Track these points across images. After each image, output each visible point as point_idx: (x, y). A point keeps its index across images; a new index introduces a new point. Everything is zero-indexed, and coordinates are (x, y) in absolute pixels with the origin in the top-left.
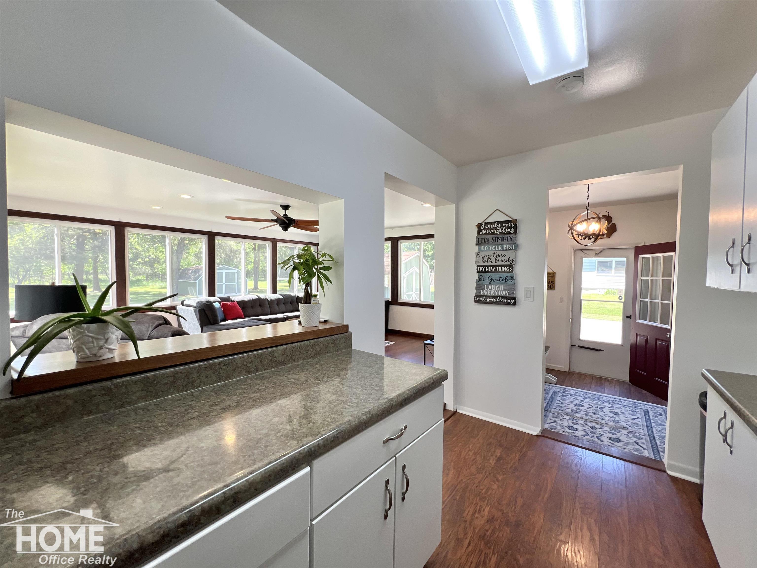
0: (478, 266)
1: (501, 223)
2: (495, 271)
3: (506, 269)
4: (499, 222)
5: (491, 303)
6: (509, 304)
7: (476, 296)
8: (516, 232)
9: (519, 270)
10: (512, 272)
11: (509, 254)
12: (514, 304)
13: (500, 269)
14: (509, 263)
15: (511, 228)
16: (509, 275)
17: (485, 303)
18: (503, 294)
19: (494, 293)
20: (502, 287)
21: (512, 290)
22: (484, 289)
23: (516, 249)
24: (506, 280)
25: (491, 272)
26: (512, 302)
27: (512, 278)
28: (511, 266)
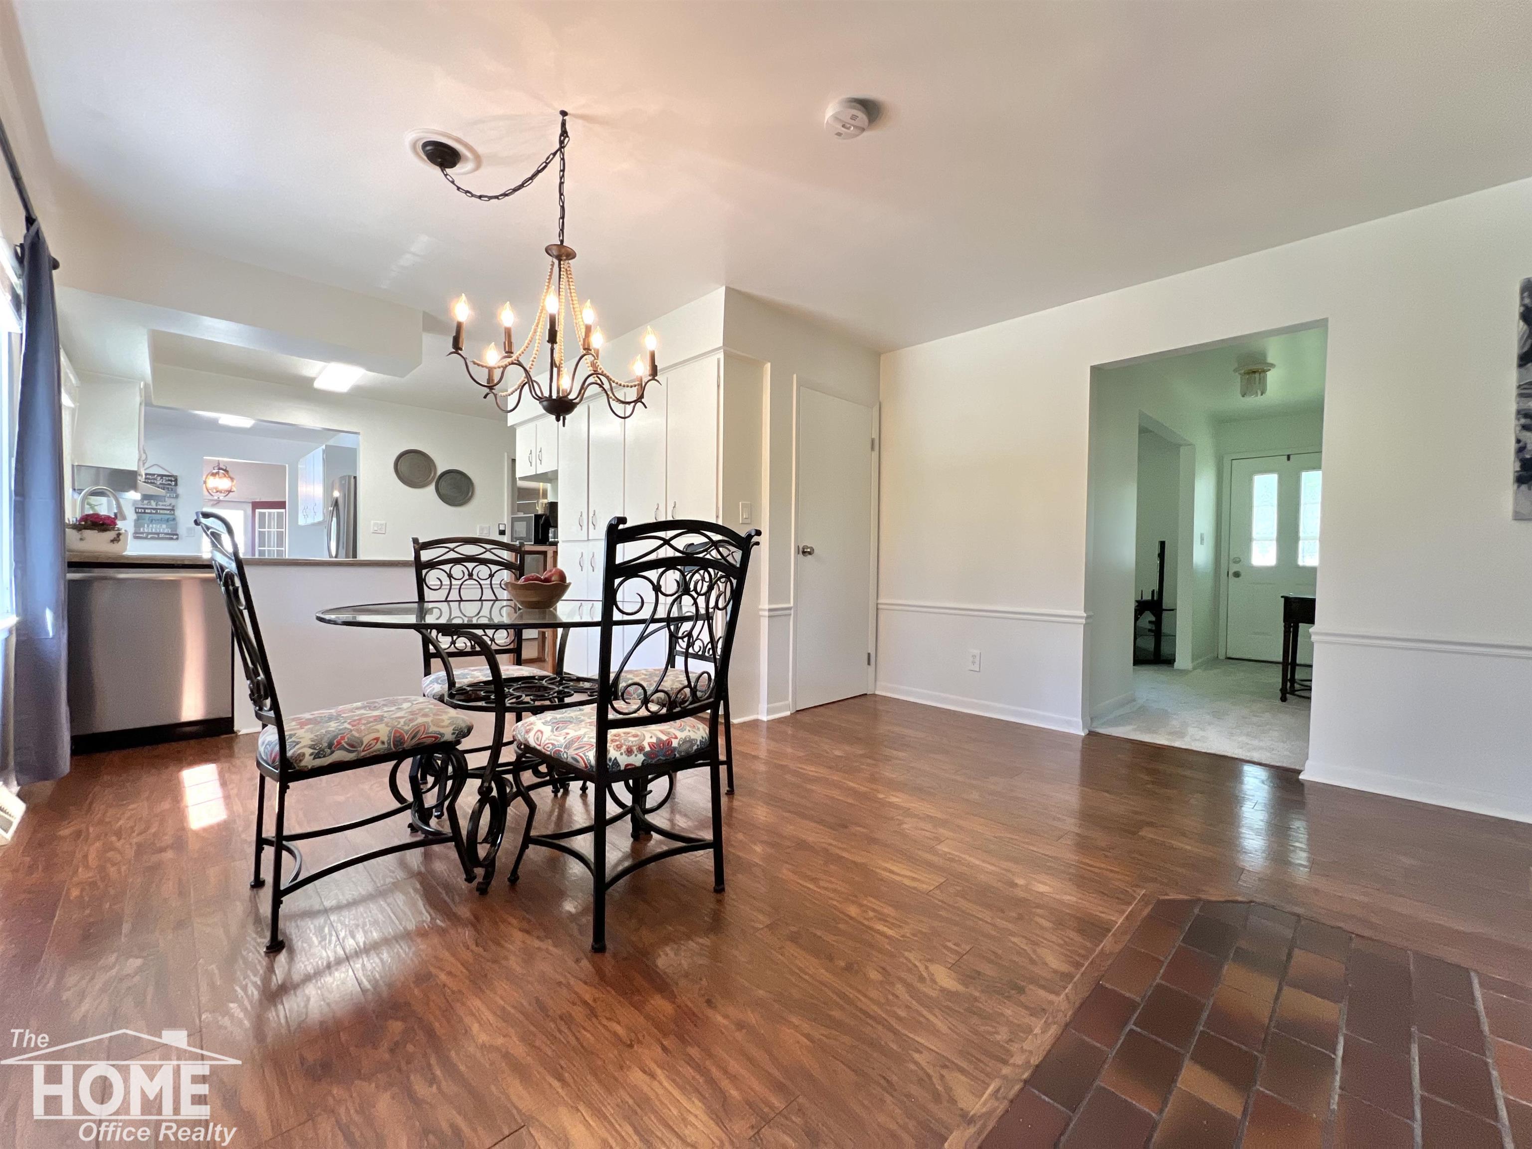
0: (136, 508)
1: (162, 476)
2: (156, 513)
3: (168, 512)
4: (159, 475)
5: (152, 538)
6: (172, 539)
7: (135, 533)
8: (176, 485)
9: (178, 513)
10: (174, 514)
11: (173, 501)
12: (177, 539)
13: (162, 512)
14: (171, 508)
15: (171, 481)
16: (171, 516)
17: (146, 538)
18: (166, 531)
19: (156, 530)
20: (164, 526)
21: (175, 527)
22: (144, 527)
23: (177, 497)
24: (168, 520)
25: (151, 513)
26: (175, 537)
27: (174, 519)
28: (173, 510)
